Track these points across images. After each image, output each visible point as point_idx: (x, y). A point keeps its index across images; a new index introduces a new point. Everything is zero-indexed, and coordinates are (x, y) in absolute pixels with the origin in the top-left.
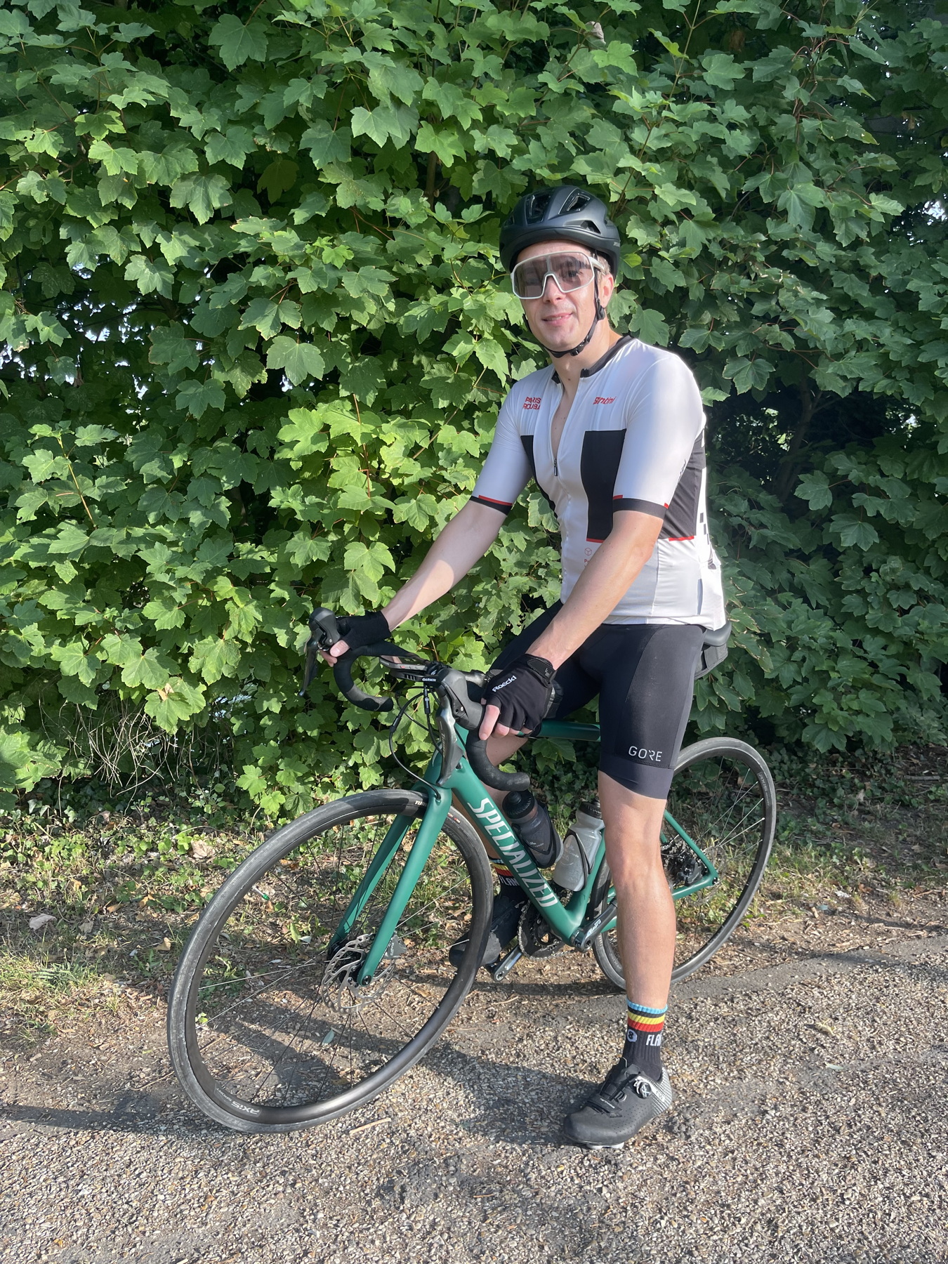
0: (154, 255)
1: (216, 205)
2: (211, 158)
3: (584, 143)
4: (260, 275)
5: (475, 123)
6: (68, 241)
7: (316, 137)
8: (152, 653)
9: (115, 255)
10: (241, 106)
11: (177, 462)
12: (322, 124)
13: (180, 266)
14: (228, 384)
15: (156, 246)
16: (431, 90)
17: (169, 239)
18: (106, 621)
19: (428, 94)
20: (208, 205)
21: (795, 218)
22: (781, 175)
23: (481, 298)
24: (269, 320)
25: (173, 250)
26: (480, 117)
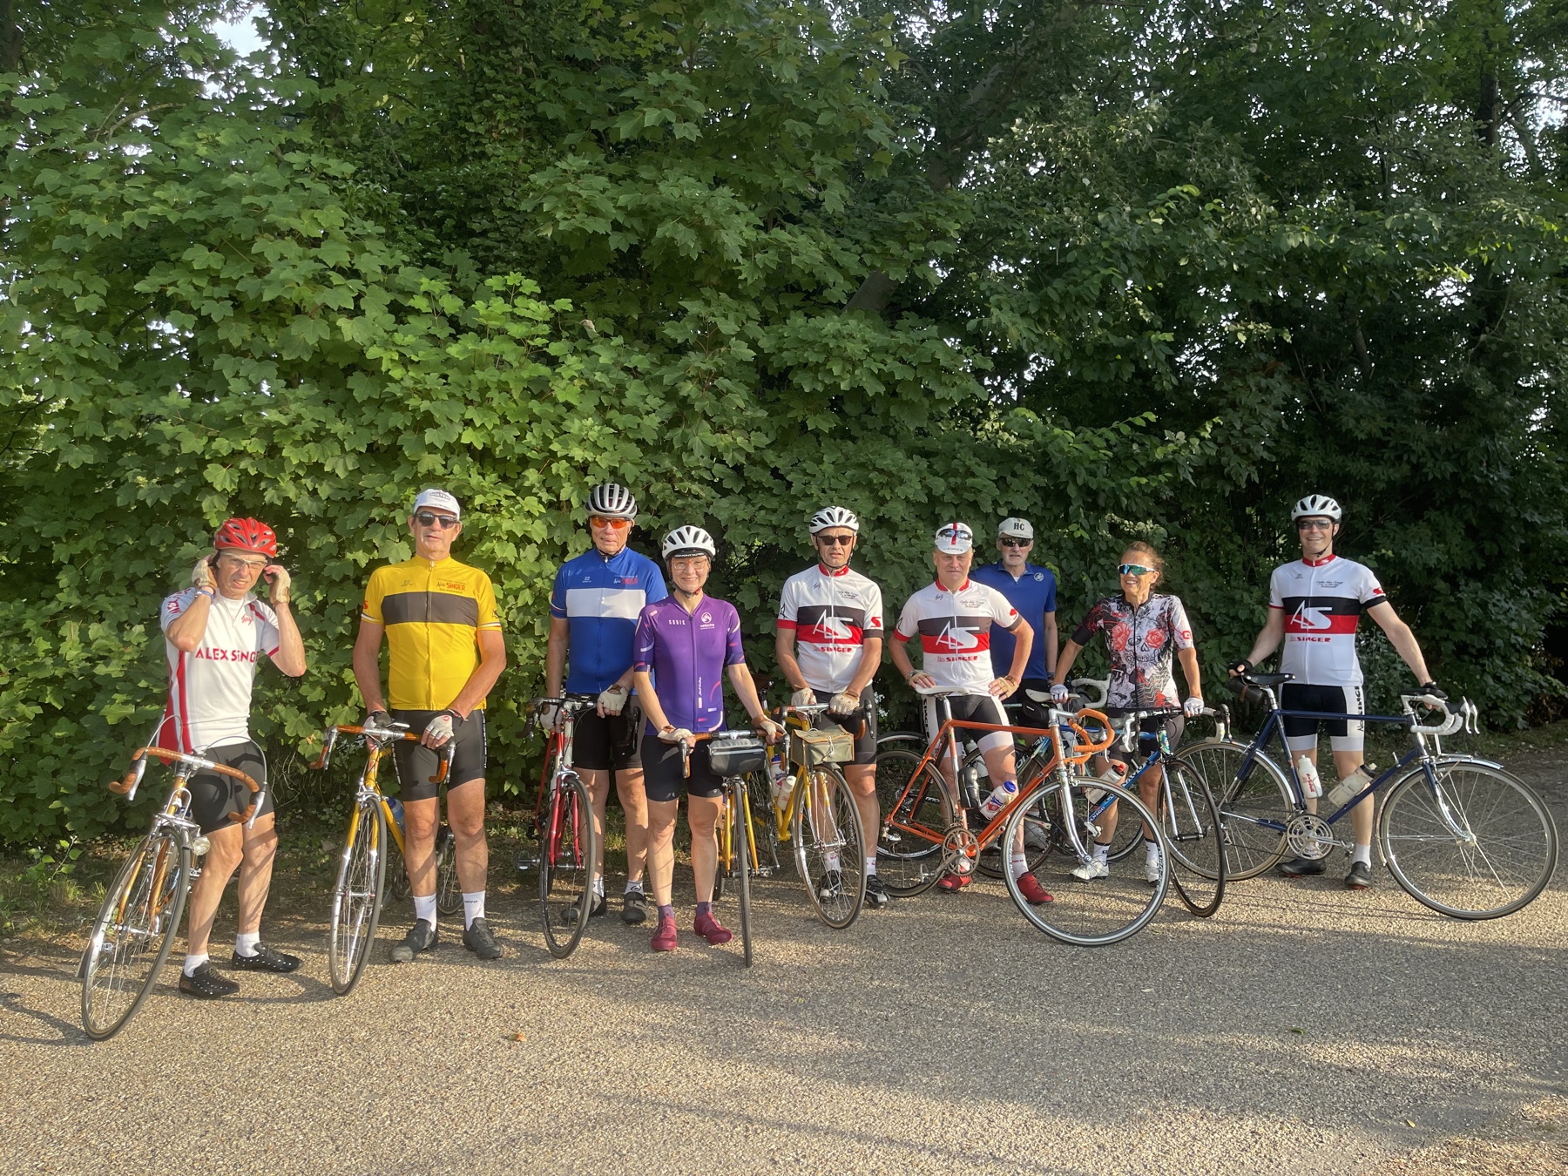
0: (314, 493)
1: (350, 468)
2: (347, 448)
3: (560, 430)
4: (375, 513)
5: (495, 426)
6: (265, 490)
7: (406, 440)
8: (304, 715)
9: (292, 495)
10: (365, 420)
11: (319, 598)
12: (410, 432)
13: (328, 499)
14: (355, 560)
15: (315, 490)
16: (470, 413)
17: (321, 485)
18: (276, 697)
19: (467, 416)
20: (346, 469)
21: (697, 453)
22: (688, 431)
23: (498, 519)
24: (380, 535)
25: (324, 490)
26: (498, 422)
